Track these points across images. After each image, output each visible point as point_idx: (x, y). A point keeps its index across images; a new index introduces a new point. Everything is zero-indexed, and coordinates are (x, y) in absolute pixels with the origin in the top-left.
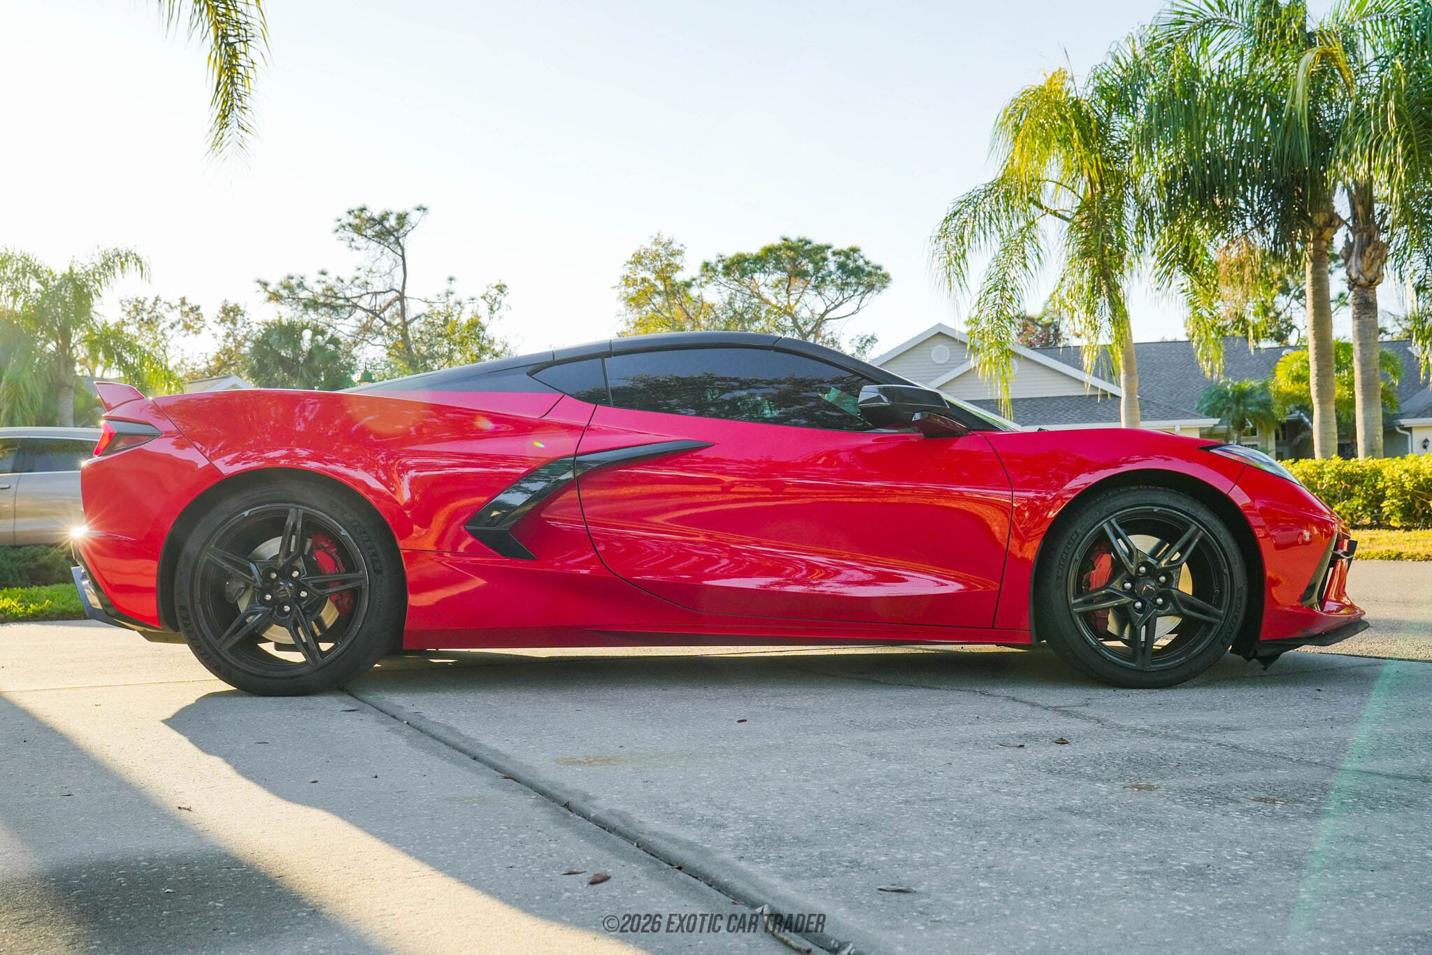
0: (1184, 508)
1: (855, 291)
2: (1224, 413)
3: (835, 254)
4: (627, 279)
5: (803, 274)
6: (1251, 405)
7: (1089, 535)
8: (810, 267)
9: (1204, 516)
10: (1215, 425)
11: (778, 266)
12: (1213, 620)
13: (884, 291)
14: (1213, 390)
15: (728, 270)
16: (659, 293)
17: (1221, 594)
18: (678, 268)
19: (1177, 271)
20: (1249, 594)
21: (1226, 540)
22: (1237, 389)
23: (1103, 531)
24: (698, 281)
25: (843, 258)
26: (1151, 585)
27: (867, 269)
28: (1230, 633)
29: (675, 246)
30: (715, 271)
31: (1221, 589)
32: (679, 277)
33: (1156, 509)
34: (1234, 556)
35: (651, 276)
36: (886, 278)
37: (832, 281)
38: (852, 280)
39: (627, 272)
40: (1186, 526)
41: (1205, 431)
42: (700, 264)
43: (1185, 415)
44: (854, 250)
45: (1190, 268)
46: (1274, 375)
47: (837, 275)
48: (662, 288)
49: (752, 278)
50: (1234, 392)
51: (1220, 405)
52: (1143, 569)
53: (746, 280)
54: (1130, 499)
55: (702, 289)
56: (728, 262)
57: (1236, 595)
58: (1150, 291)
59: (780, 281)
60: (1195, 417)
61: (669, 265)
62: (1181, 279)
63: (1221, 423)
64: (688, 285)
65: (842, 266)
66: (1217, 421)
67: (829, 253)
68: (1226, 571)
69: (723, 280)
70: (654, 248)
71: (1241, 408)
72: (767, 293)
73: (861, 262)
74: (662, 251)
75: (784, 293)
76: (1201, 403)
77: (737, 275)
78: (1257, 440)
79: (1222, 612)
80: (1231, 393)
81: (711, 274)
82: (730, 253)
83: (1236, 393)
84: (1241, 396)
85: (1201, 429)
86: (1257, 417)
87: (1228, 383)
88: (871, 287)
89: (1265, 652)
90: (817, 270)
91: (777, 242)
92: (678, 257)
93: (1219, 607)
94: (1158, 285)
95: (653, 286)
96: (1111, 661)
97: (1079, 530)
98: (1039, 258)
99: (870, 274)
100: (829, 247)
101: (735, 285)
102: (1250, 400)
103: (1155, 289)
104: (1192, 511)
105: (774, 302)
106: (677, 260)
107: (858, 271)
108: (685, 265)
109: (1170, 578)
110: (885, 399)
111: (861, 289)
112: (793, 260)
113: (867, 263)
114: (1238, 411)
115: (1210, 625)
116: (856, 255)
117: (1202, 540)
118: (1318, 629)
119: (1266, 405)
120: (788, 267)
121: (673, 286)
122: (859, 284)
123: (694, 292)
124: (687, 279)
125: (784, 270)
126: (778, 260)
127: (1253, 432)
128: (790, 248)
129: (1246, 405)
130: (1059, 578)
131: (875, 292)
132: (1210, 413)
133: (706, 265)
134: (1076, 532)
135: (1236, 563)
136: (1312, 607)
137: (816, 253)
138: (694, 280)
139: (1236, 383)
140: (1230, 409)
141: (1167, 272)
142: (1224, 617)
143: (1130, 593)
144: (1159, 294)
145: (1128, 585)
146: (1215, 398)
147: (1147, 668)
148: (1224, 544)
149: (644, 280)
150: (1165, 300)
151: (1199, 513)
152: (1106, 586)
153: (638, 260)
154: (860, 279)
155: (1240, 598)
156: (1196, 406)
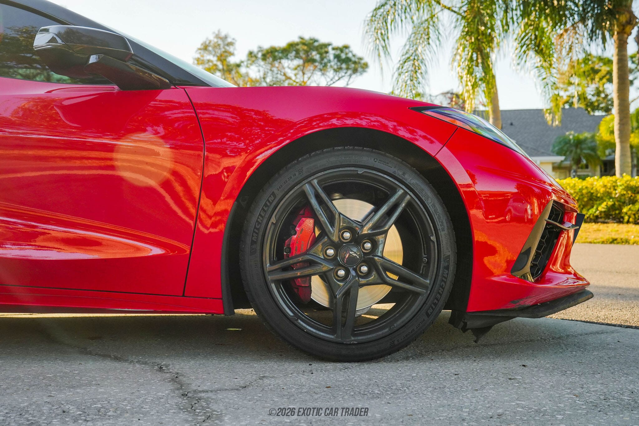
0: (391, 170)
1: (346, 73)
2: (568, 153)
3: (333, 49)
4: (198, 60)
5: (313, 61)
6: (585, 149)
7: (287, 197)
8: (317, 57)
9: (412, 179)
10: (562, 161)
11: (297, 56)
12: (419, 290)
13: (365, 74)
14: (561, 139)
15: (264, 57)
16: (220, 70)
17: (428, 263)
18: (232, 54)
19: (532, 53)
20: (459, 263)
21: (434, 206)
22: (576, 138)
23: (303, 194)
24: (245, 63)
25: (338, 52)
26: (354, 252)
27: (353, 59)
28: (435, 304)
29: (229, 40)
30: (256, 57)
31: (429, 258)
32: (232, 60)
33: (360, 171)
34: (442, 222)
35: (214, 59)
36: (366, 66)
37: (331, 66)
38: (344, 66)
39: (198, 56)
40: (394, 190)
41: (556, 165)
42: (246, 53)
43: (543, 154)
44: (346, 47)
45: (539, 52)
46: (599, 130)
47: (334, 63)
48: (220, 67)
49: (280, 62)
50: (574, 141)
51: (565, 148)
52: (347, 235)
53: (276, 64)
54: (333, 159)
55: (248, 69)
56: (264, 52)
57: (443, 264)
58: (512, 65)
59: (299, 66)
60: (549, 155)
61: (225, 52)
62: (534, 59)
63: (565, 160)
64: (238, 66)
65: (337, 57)
66: (562, 158)
67: (330, 48)
68: (433, 238)
69: (262, 63)
70: (216, 40)
71: (579, 151)
72: (291, 73)
73: (350, 55)
74: (220, 42)
75: (301, 73)
76: (554, 147)
77: (271, 59)
78: (589, 172)
79: (428, 282)
80: (572, 141)
81: (254, 59)
82: (266, 46)
83: (576, 141)
84: (579, 143)
85: (553, 163)
86: (588, 157)
87: (570, 134)
88: (355, 71)
89: (478, 323)
90: (322, 59)
91: (296, 40)
92: (231, 46)
93: (425, 276)
94: (518, 62)
95: (216, 65)
96: (309, 333)
97: (276, 192)
98: (439, 41)
99: (355, 63)
100: (329, 45)
101: (269, 67)
102: (584, 146)
103: (516, 64)
104: (399, 173)
105: (294, 78)
106: (231, 49)
107: (347, 60)
108: (236, 52)
109: (375, 245)
110: (59, 41)
111: (349, 72)
112: (307, 52)
113: (354, 56)
114: (576, 153)
115: (416, 295)
116: (347, 51)
117: (409, 204)
118: (529, 300)
119: (594, 149)
120: (304, 56)
121: (228, 66)
122: (348, 69)
123: (243, 70)
124: (238, 62)
125: (301, 58)
126: (297, 52)
127: (587, 167)
128: (304, 44)
129: (582, 149)
130: (253, 243)
131: (358, 74)
132: (559, 154)
133: (251, 54)
134: (273, 194)
135: (443, 230)
136: (524, 276)
137: (322, 48)
138: (242, 62)
139: (576, 135)
140: (571, 152)
141: (525, 52)
142: (430, 287)
143: (333, 260)
144: (519, 67)
145: (331, 252)
146: (563, 144)
147: (347, 341)
148: (431, 210)
149: (209, 61)
150: (523, 72)
151: (406, 176)
152: (305, 254)
153: (205, 48)
154: (348, 65)
155: (447, 268)
156: (551, 149)
